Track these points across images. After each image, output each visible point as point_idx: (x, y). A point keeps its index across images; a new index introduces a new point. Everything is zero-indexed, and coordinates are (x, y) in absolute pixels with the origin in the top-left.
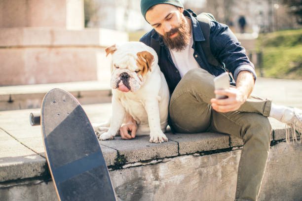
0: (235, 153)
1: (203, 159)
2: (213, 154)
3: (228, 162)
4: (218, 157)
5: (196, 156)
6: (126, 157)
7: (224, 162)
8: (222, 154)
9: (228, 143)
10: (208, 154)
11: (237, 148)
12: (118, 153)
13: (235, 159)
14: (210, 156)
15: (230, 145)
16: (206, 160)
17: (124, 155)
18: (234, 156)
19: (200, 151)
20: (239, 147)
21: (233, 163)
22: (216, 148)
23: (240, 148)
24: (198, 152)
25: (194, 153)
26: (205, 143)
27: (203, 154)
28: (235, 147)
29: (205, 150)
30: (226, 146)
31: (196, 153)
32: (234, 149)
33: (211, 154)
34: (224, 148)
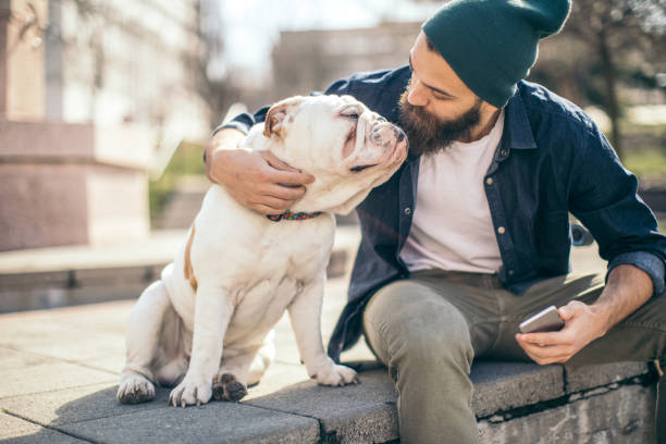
0: (574, 410)
1: (509, 430)
2: (531, 416)
3: (561, 434)
4: (541, 422)
5: (497, 422)
6: (341, 437)
7: (553, 432)
8: (549, 414)
9: (562, 384)
10: (519, 416)
11: (578, 396)
12: (322, 426)
13: (574, 423)
14: (524, 420)
15: (565, 389)
16: (515, 433)
17: (334, 432)
18: (574, 417)
19: (504, 408)
20: (583, 392)
21: (571, 436)
22: (538, 400)
23: (586, 395)
24: (500, 412)
25: (491, 416)
26: (514, 386)
27: (508, 416)
28: (575, 393)
29: (515, 404)
30: (558, 392)
31: (496, 413)
32: (573, 398)
33: (526, 414)
34: (553, 397)
